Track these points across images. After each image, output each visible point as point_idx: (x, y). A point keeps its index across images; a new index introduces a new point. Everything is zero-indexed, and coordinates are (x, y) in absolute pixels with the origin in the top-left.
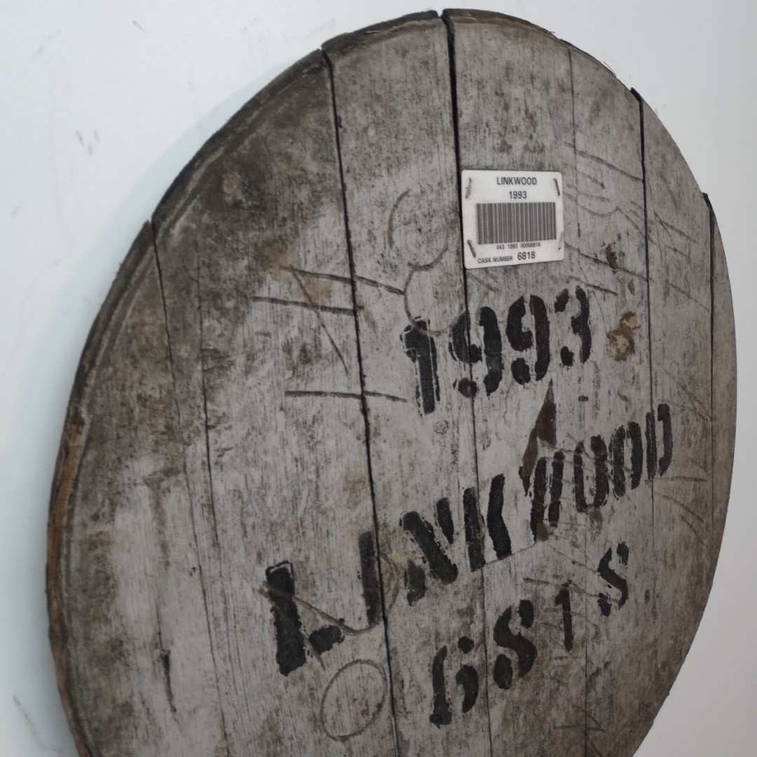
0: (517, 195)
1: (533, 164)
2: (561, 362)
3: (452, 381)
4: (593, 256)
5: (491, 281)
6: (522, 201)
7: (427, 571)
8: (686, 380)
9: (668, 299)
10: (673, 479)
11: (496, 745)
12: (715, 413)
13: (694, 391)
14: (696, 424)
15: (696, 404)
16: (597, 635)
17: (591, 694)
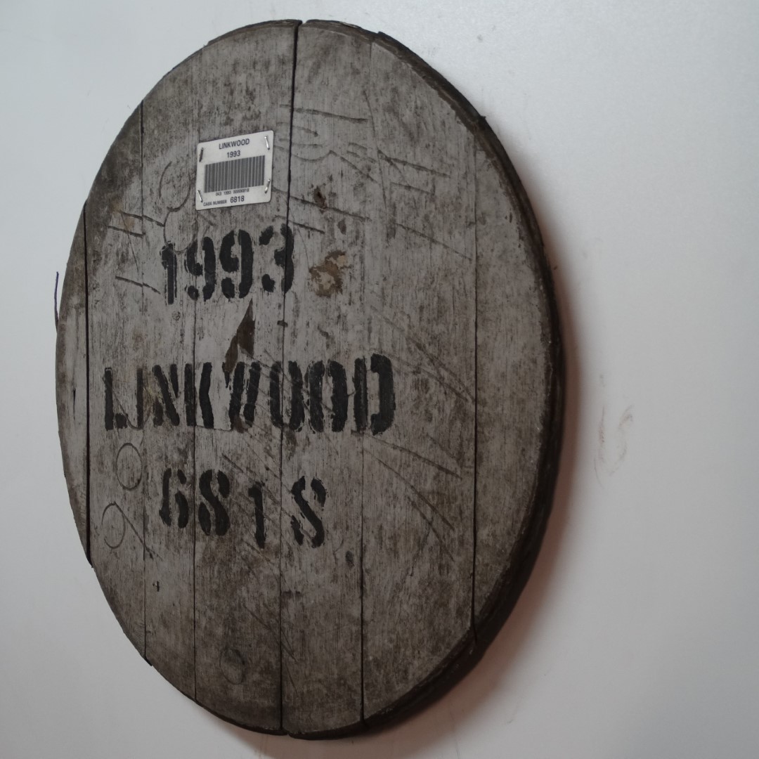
0: (233, 154)
1: (250, 129)
2: (262, 287)
3: (184, 286)
4: (301, 198)
5: (212, 219)
6: (237, 158)
7: (164, 410)
8: (424, 339)
9: (392, 241)
10: (395, 447)
11: (197, 573)
12: (482, 395)
13: (439, 355)
14: (442, 397)
15: (444, 373)
16: (290, 555)
17: (284, 610)
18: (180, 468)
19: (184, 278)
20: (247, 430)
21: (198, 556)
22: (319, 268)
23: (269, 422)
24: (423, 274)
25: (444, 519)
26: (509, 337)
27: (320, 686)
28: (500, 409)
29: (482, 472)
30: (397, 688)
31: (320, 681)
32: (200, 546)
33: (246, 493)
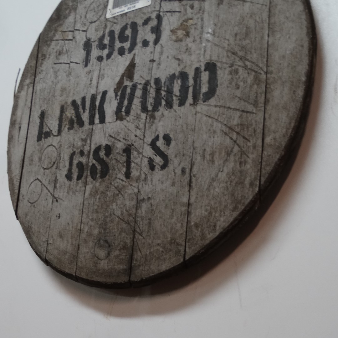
2: (142, 46)
3: (95, 57)
5: (115, 21)
7: (75, 121)
8: (237, 49)
9: (221, 6)
10: (216, 106)
11: (86, 202)
12: (270, 69)
13: (245, 55)
14: (246, 75)
15: (248, 63)
16: (146, 179)
17: (139, 211)
18: (82, 149)
19: (95, 52)
20: (125, 119)
21: (87, 193)
22: (177, 29)
23: (139, 112)
24: (238, 18)
25: (244, 137)
26: (287, 37)
27: (158, 247)
28: (280, 74)
29: (269, 107)
30: (209, 236)
31: (158, 245)
32: (89, 188)
33: (121, 152)
